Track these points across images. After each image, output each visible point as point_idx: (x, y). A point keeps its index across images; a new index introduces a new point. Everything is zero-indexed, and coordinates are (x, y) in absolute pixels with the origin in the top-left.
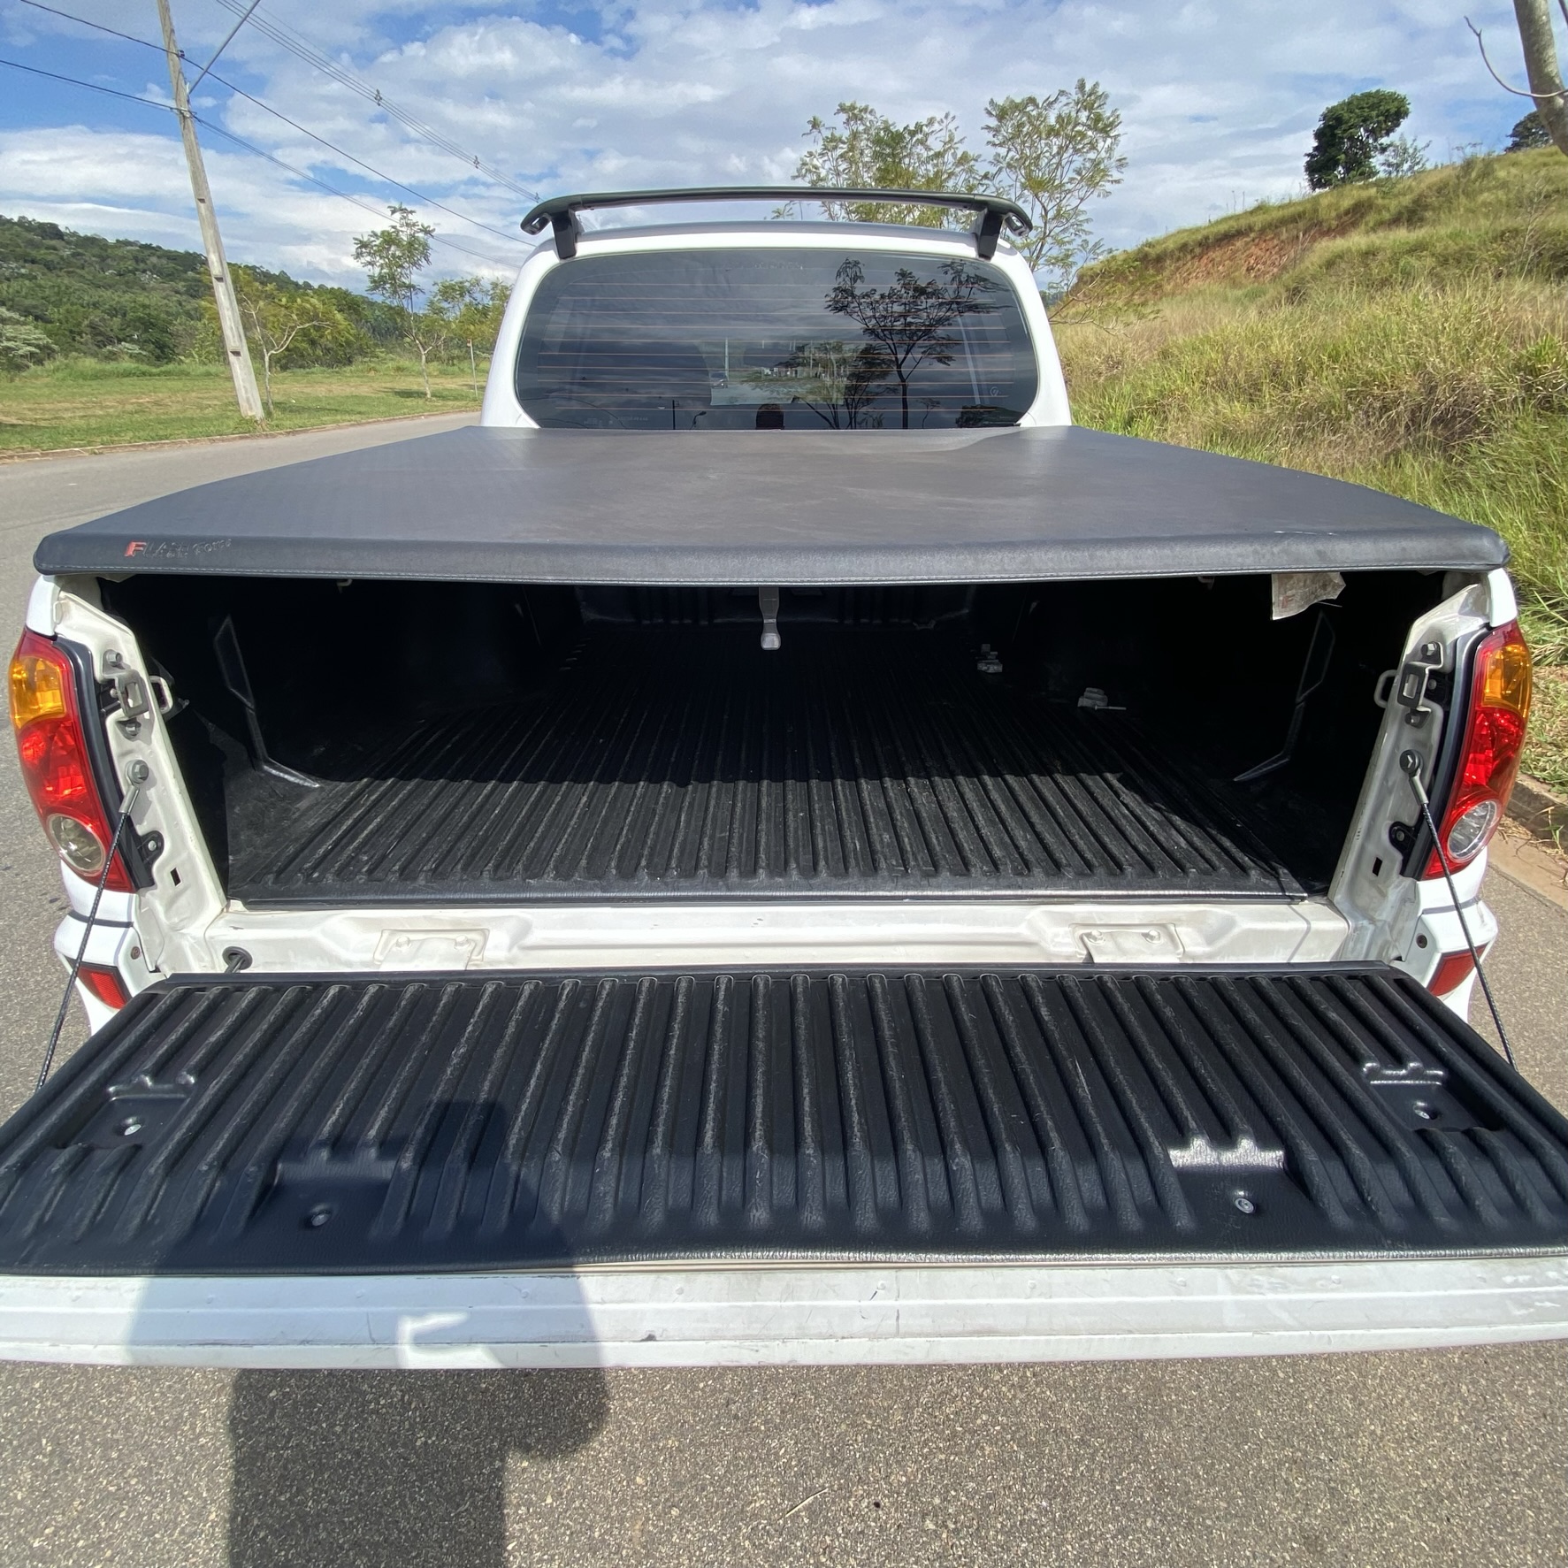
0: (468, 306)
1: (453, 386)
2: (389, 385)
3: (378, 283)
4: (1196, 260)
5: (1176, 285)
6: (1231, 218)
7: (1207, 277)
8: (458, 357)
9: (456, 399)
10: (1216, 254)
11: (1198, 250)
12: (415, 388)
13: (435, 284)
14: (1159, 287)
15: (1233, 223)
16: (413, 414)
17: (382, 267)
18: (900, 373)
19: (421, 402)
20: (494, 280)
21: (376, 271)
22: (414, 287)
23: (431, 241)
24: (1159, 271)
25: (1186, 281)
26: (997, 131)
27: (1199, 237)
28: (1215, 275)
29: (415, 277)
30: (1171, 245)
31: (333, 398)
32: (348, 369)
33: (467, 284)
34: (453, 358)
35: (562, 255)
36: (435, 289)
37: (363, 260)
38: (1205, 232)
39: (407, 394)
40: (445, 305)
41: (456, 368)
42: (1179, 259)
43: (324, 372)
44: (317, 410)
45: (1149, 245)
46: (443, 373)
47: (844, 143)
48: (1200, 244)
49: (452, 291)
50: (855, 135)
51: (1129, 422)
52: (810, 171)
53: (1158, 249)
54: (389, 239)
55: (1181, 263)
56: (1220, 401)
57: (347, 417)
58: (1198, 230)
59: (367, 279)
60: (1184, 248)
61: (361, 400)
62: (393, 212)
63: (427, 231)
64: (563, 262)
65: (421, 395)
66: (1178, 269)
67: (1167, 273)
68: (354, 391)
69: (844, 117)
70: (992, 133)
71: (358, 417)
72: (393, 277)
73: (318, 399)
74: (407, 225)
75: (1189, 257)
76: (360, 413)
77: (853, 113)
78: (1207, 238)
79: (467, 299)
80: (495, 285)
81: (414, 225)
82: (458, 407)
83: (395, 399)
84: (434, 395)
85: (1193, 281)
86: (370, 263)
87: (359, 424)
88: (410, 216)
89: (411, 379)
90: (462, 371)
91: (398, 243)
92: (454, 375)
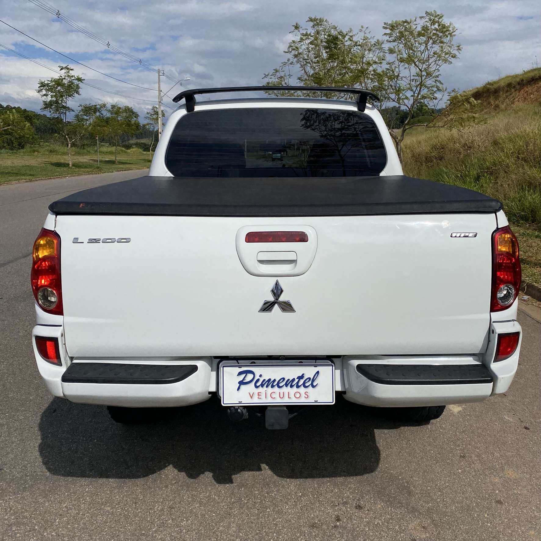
0: (97, 118)
1: (84, 160)
2: (47, 160)
3: (47, 105)
4: (517, 92)
5: (507, 105)
6: (535, 70)
7: (524, 101)
8: (87, 145)
9: (86, 167)
10: (529, 89)
11: (518, 87)
12: (62, 161)
13: (81, 105)
14: (497, 107)
15: (536, 72)
16: (61, 176)
17: (52, 97)
18: (340, 155)
19: (65, 169)
20: (114, 104)
21: (49, 99)
22: (68, 108)
23: (81, 85)
24: (497, 98)
25: (513, 103)
26: (390, 35)
27: (518, 80)
28: (529, 100)
29: (70, 102)
30: (502, 84)
31: (14, 167)
32: (22, 150)
33: (98, 106)
34: (84, 145)
35: (188, 110)
36: (80, 108)
37: (41, 93)
38: (521, 77)
39: (59, 165)
40: (85, 117)
41: (85, 151)
42: (507, 91)
43: (7, 153)
44: (7, 173)
45: (489, 84)
46: (79, 154)
47: (312, 36)
48: (519, 84)
49: (90, 110)
50: (318, 32)
51: (477, 178)
52: (294, 49)
53: (495, 86)
54: (58, 82)
55: (508, 94)
56: (526, 167)
57: (23, 177)
58: (517, 76)
59: (42, 103)
60: (509, 85)
61: (30, 168)
62: (62, 69)
63: (79, 79)
64: (189, 113)
65: (66, 165)
66: (507, 96)
67: (501, 99)
68: (27, 163)
69: (312, 24)
70: (388, 36)
71: (30, 177)
72: (57, 102)
73: (6, 167)
74: (68, 76)
75: (513, 90)
76: (31, 175)
77: (317, 22)
78: (522, 80)
79: (98, 114)
80: (113, 107)
81: (72, 76)
82: (88, 172)
83: (50, 167)
84: (73, 165)
85: (516, 103)
86: (45, 95)
87: (31, 181)
88: (71, 71)
89: (59, 157)
90: (89, 152)
91: (63, 85)
92: (83, 154)
